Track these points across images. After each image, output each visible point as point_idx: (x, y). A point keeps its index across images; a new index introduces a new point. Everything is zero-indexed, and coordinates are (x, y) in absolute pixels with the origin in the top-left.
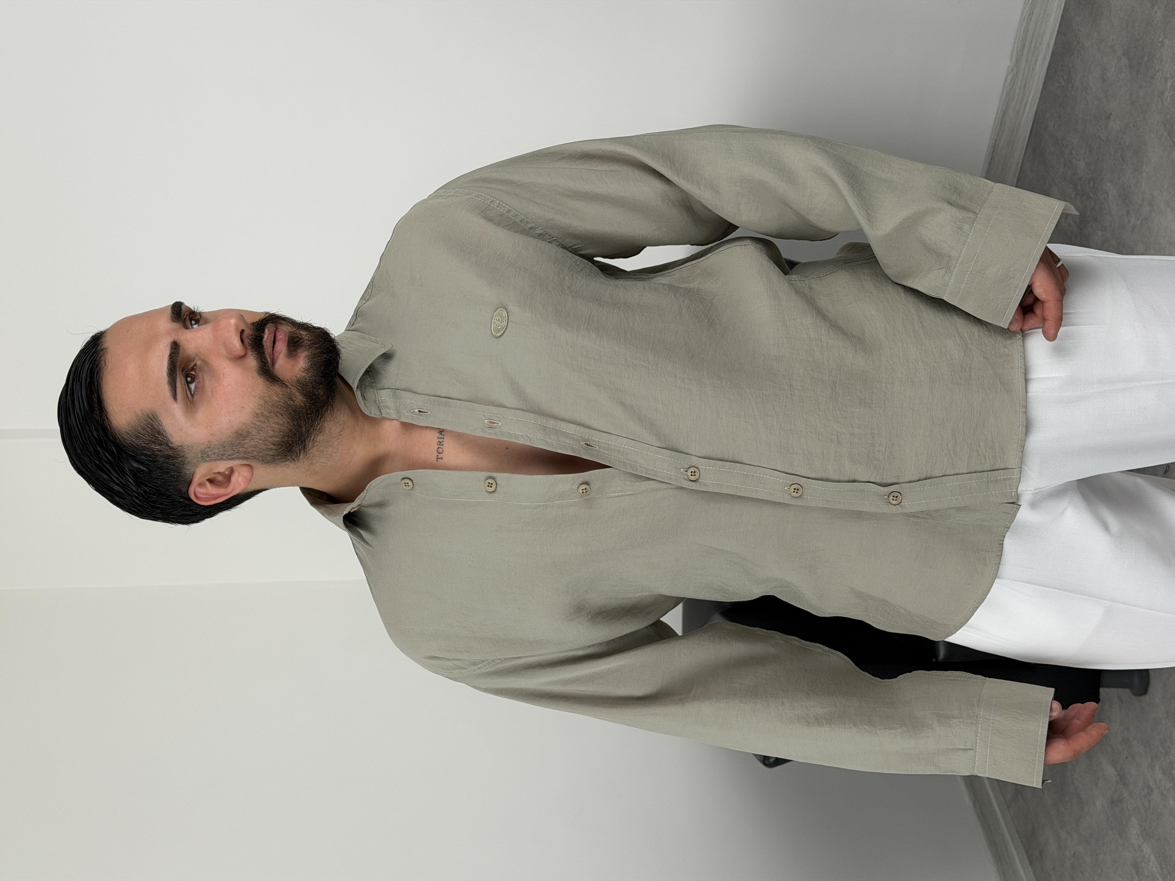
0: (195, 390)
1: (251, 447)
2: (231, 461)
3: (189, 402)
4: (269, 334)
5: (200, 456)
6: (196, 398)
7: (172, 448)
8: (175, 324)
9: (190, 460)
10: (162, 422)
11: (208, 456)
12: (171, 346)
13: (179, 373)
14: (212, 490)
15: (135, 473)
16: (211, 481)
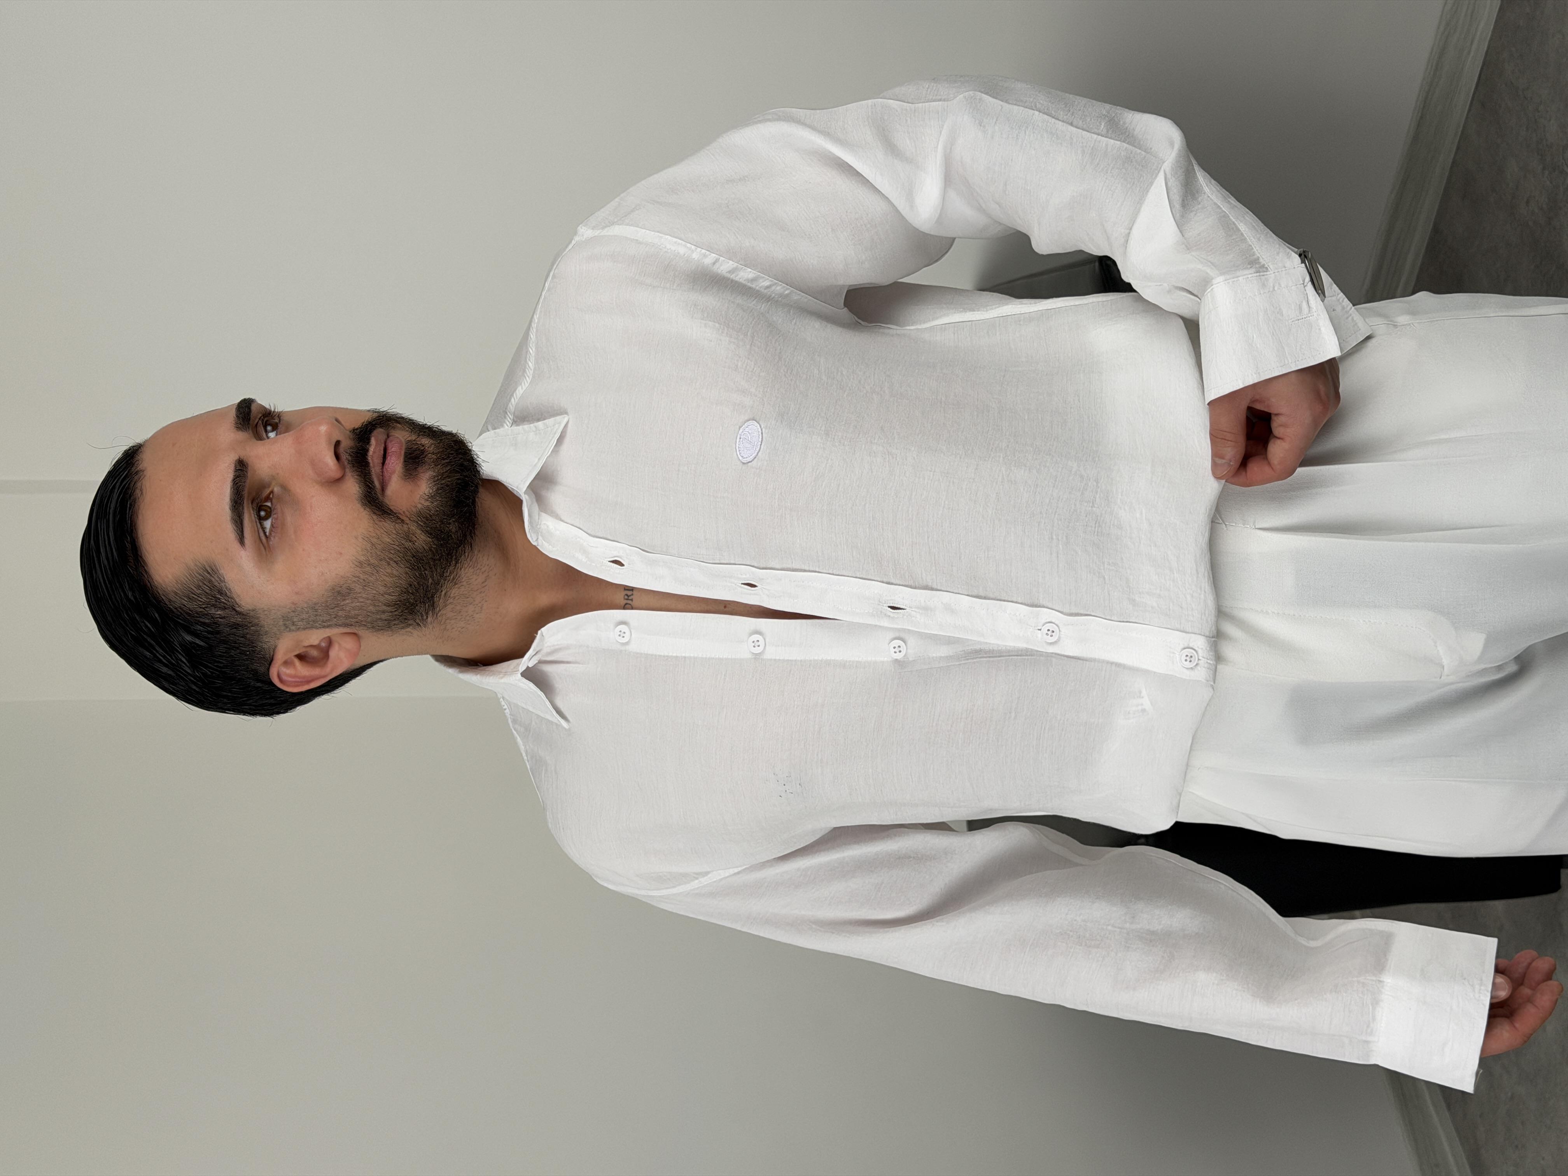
0: (271, 531)
1: (354, 608)
2: (327, 630)
3: (262, 548)
4: (376, 443)
5: (281, 623)
6: (274, 541)
7: (239, 613)
8: (240, 433)
9: (267, 630)
10: (225, 577)
11: (293, 623)
12: (236, 467)
13: (248, 508)
14: (302, 670)
15: (189, 649)
16: (301, 657)
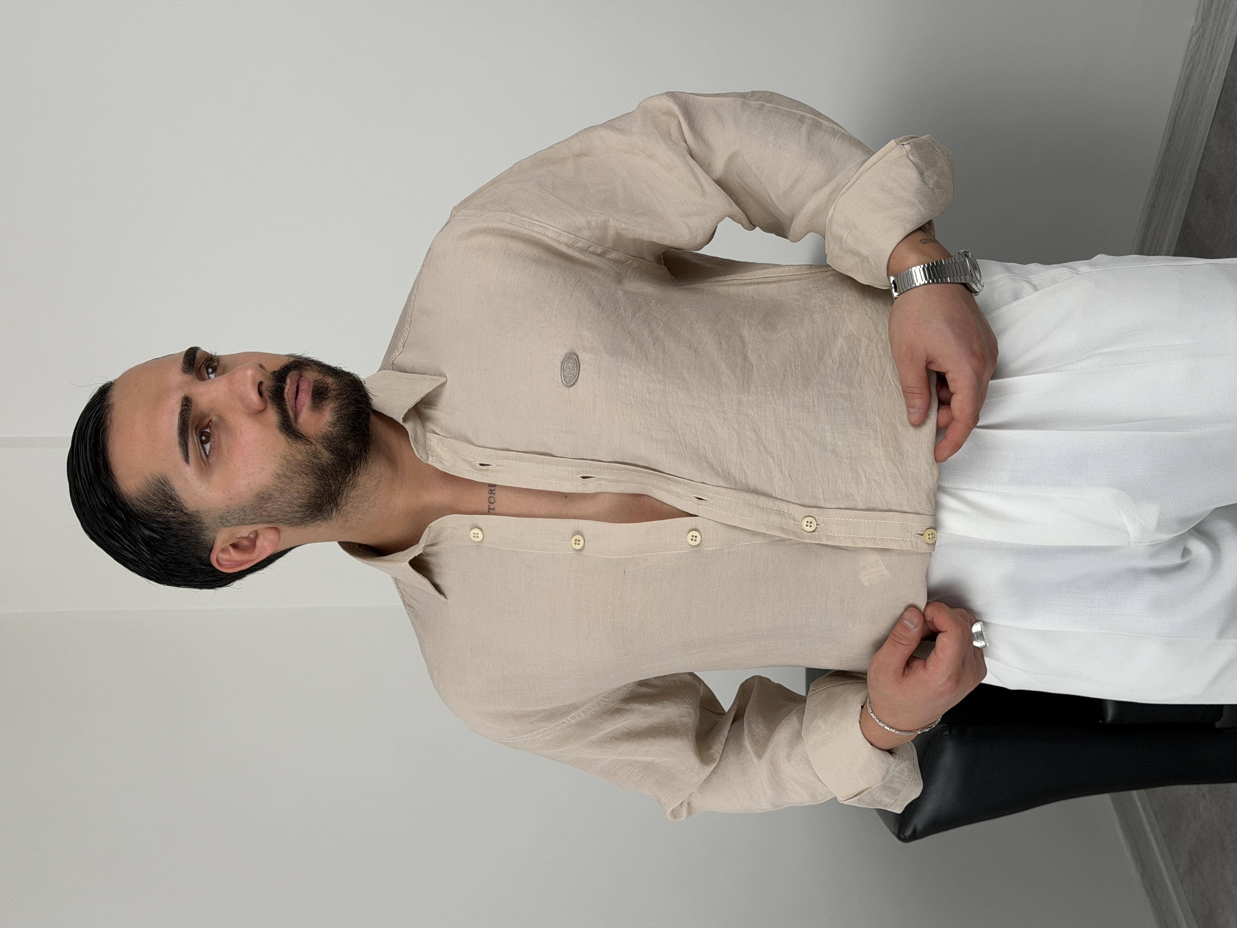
0: (210, 451)
1: (274, 509)
2: (254, 526)
3: (203, 464)
4: (291, 384)
5: (218, 521)
6: (212, 459)
7: (186, 514)
8: (187, 375)
9: (208, 526)
10: (175, 487)
11: (228, 521)
12: (182, 403)
13: (192, 434)
14: (235, 555)
15: (149, 542)
16: (234, 546)
